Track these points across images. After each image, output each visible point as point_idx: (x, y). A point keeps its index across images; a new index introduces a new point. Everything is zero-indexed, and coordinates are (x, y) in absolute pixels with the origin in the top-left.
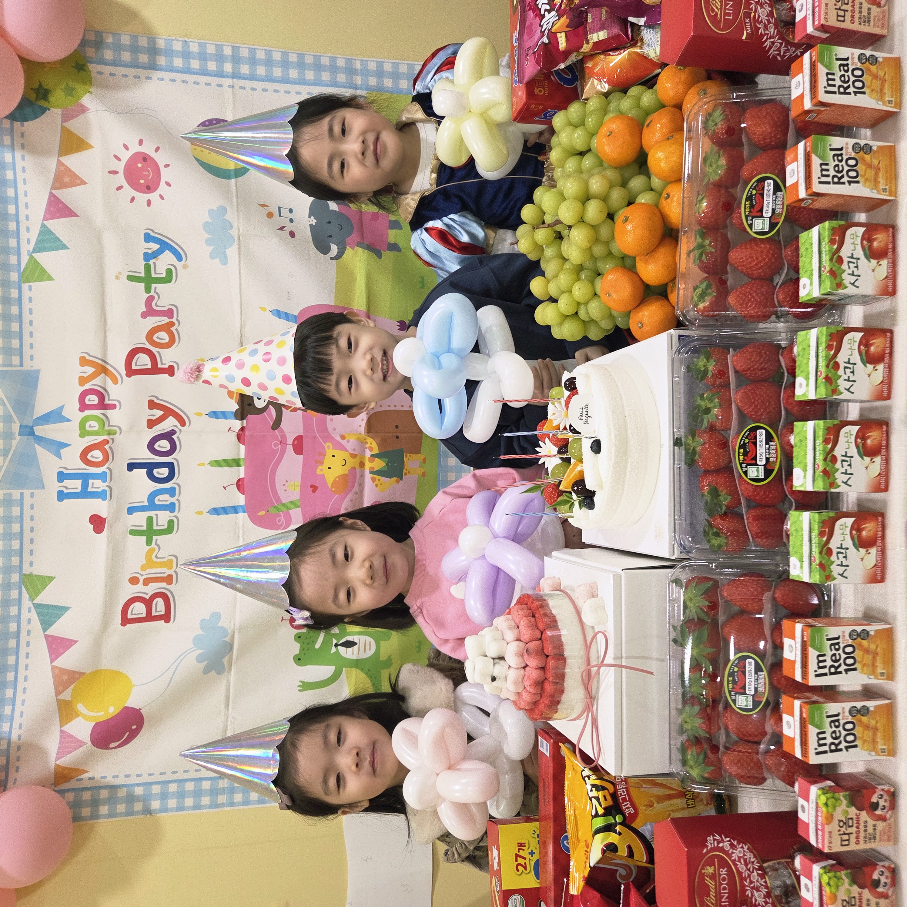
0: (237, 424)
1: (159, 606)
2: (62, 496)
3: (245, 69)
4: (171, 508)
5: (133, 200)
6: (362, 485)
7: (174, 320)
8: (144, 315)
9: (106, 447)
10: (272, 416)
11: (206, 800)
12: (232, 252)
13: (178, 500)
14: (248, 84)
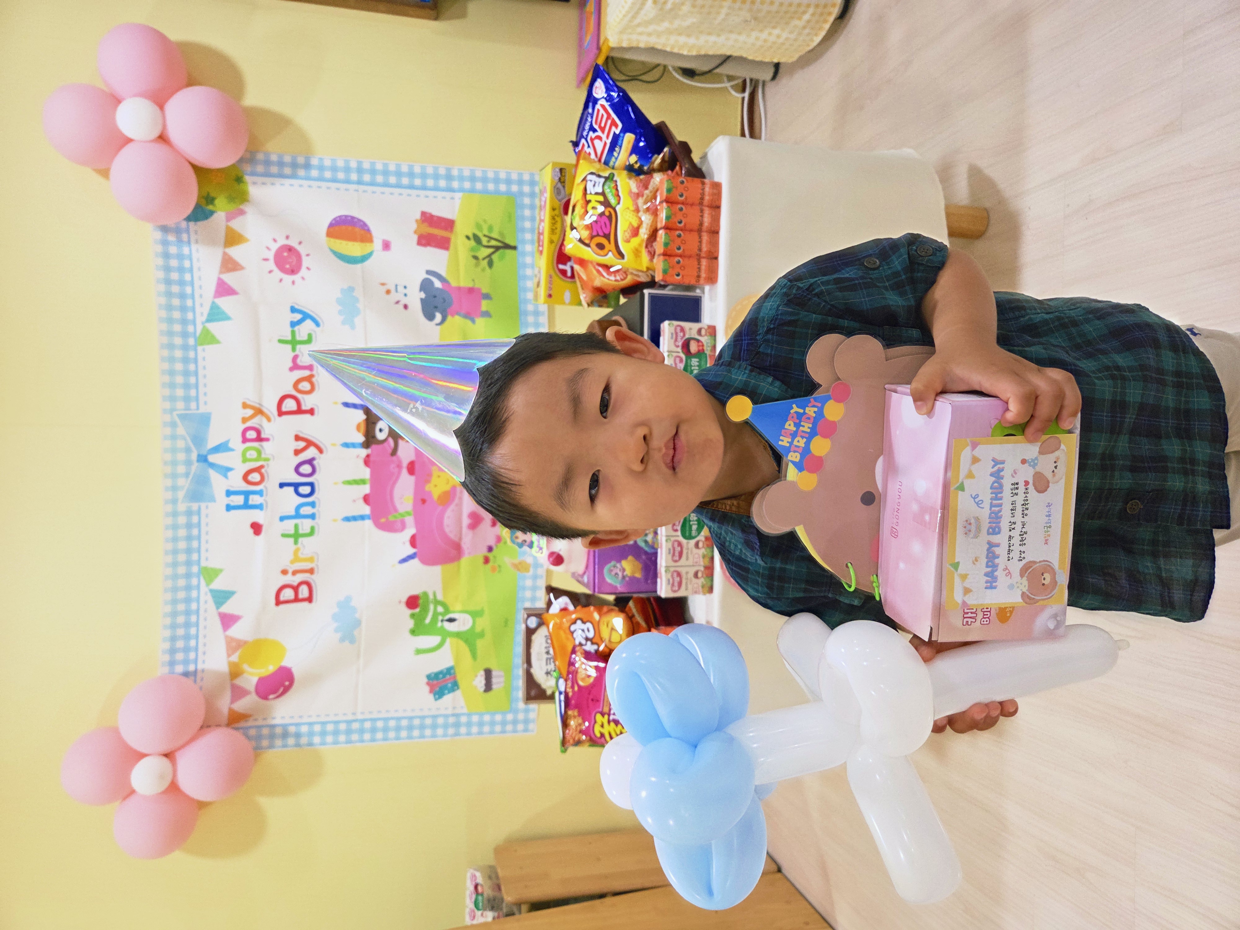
0: (364, 452)
1: (304, 592)
2: (229, 508)
3: (367, 178)
4: (313, 517)
5: (281, 280)
6: (461, 499)
7: (314, 373)
8: (291, 369)
9: (263, 470)
10: (389, 446)
11: (342, 738)
12: (358, 321)
13: (318, 510)
14: (370, 188)
